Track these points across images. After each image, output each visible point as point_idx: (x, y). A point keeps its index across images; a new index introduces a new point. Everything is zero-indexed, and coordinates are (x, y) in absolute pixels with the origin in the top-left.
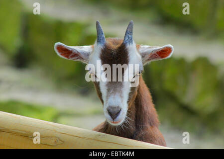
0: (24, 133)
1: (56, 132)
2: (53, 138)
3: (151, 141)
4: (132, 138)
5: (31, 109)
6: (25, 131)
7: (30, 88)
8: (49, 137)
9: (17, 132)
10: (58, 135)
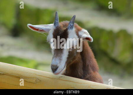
0: (17, 75)
1: (36, 75)
2: (35, 79)
3: (94, 80)
4: (81, 78)
5: (22, 61)
6: (18, 74)
7: (21, 49)
8: (32, 78)
9: (13, 75)
10: (37, 77)
